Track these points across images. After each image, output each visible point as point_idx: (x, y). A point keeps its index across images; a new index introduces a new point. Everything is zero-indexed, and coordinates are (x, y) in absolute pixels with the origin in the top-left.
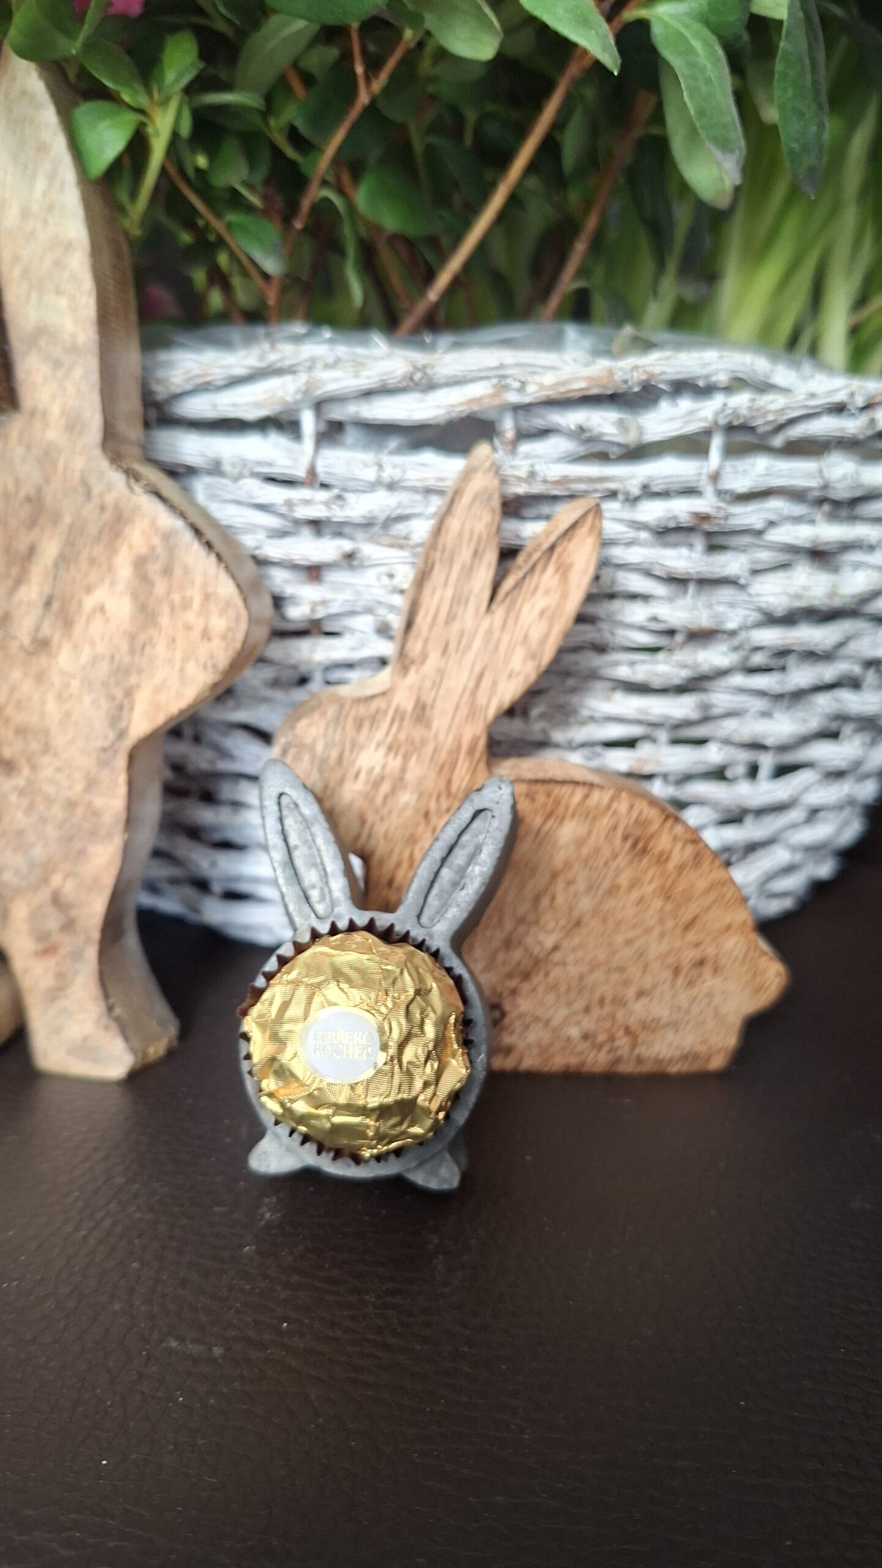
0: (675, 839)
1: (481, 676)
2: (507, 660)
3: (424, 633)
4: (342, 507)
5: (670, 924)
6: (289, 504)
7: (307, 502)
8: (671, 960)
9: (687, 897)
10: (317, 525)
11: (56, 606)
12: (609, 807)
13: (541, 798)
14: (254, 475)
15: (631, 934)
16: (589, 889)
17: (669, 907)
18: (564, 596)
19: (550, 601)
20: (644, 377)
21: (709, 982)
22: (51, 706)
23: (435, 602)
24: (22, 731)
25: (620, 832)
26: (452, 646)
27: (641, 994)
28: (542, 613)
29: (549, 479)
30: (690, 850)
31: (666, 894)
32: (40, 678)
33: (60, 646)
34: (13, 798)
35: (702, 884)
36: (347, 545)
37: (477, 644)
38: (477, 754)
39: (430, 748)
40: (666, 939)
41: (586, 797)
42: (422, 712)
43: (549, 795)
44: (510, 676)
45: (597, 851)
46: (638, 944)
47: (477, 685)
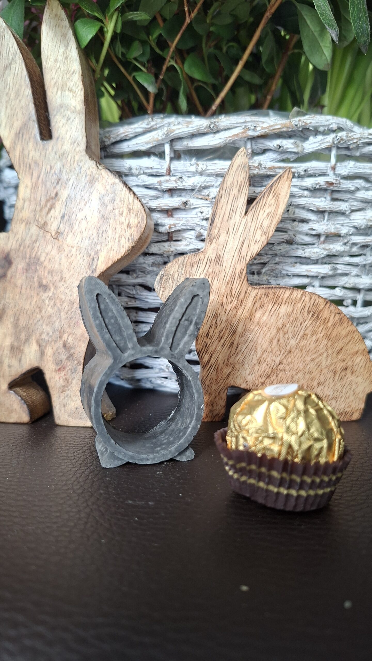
0: (331, 312)
1: (244, 242)
2: (254, 236)
3: (219, 225)
4: (182, 182)
5: (330, 352)
6: (160, 183)
7: (168, 181)
8: (332, 368)
9: (338, 338)
10: (171, 191)
11: (66, 218)
12: (301, 298)
13: (271, 296)
14: (145, 173)
15: (313, 356)
16: (294, 336)
17: (329, 344)
18: (277, 207)
19: (272, 209)
20: (303, 124)
21: (350, 377)
22: (64, 260)
23: (223, 212)
24: (51, 272)
25: (306, 309)
26: (231, 230)
27: (319, 384)
28: (268, 215)
29: (267, 167)
30: (337, 316)
31: (328, 337)
32: (60, 249)
33: (67, 234)
34: (47, 302)
35: (344, 333)
36: (184, 199)
37: (241, 228)
38: (243, 277)
39: (223, 275)
40: (329, 359)
41: (291, 294)
42: (218, 259)
43: (274, 294)
44: (255, 242)
45: (297, 318)
46: (317, 361)
47: (242, 247)
